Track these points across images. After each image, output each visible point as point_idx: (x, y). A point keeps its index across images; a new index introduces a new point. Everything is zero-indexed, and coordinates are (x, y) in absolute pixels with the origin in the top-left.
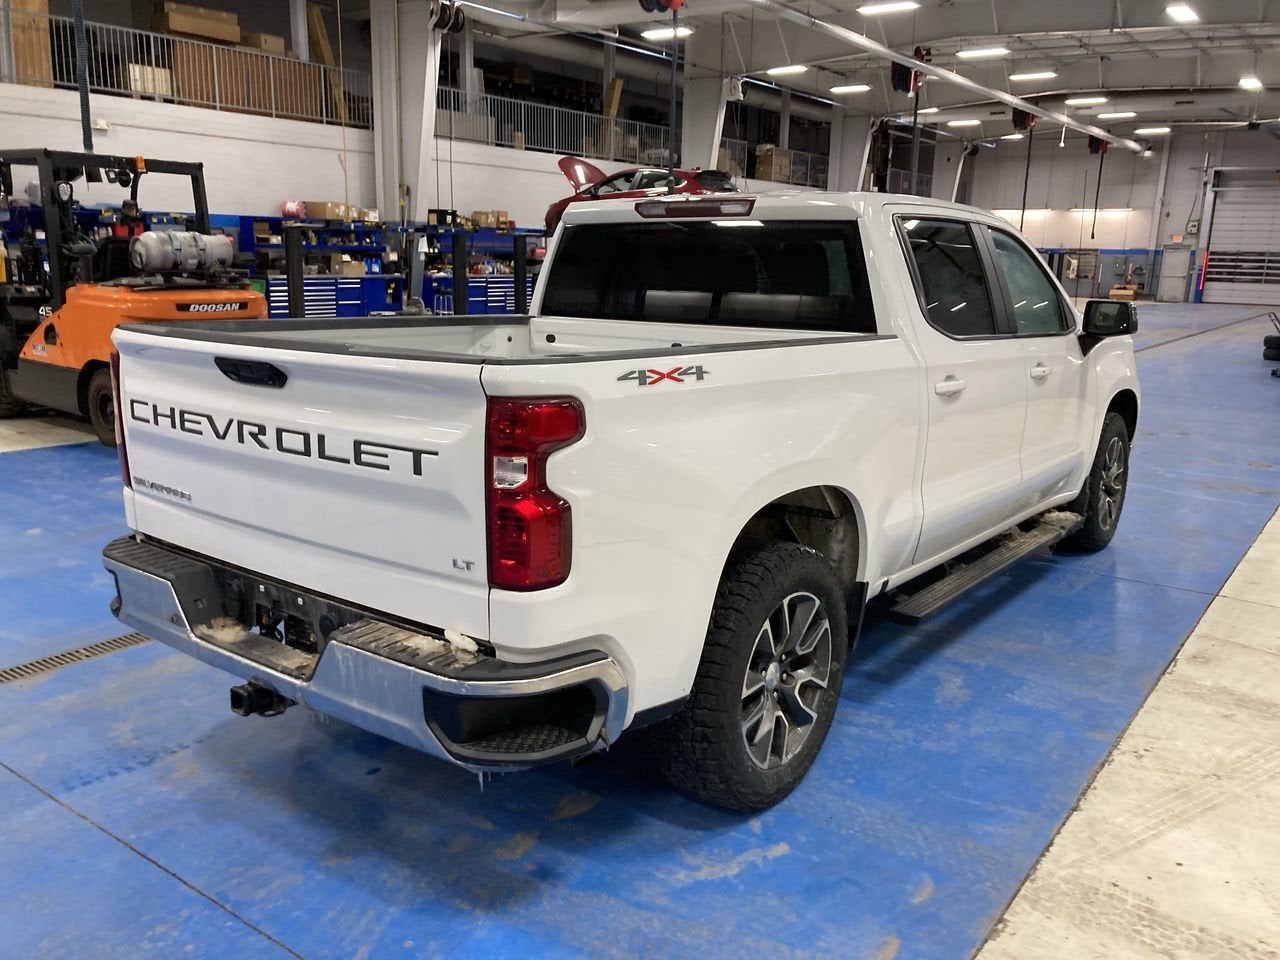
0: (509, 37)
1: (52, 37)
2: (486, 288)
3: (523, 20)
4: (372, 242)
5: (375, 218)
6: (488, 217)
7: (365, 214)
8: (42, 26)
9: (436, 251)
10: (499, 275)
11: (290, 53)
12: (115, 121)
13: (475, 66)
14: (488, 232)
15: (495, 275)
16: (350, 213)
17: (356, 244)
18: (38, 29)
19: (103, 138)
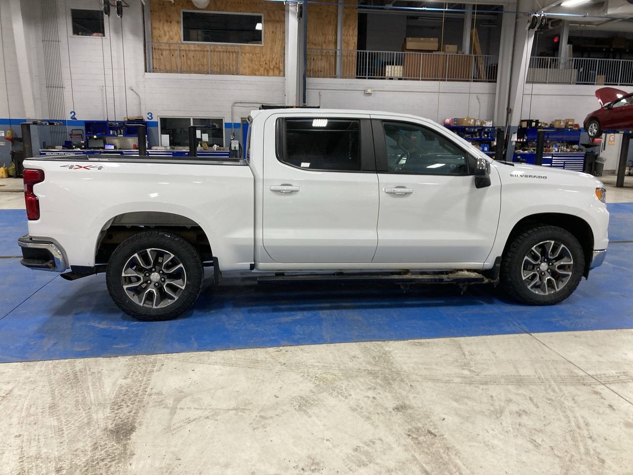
0: (597, 25)
1: (358, 60)
2: (552, 159)
3: (585, 16)
4: (488, 136)
5: (490, 125)
6: (561, 122)
7: (485, 123)
8: (354, 55)
9: (525, 140)
10: (562, 153)
11: (459, 52)
12: (375, 90)
13: (568, 44)
14: (559, 131)
15: (559, 152)
16: (476, 123)
17: (478, 137)
18: (352, 56)
19: (370, 97)
